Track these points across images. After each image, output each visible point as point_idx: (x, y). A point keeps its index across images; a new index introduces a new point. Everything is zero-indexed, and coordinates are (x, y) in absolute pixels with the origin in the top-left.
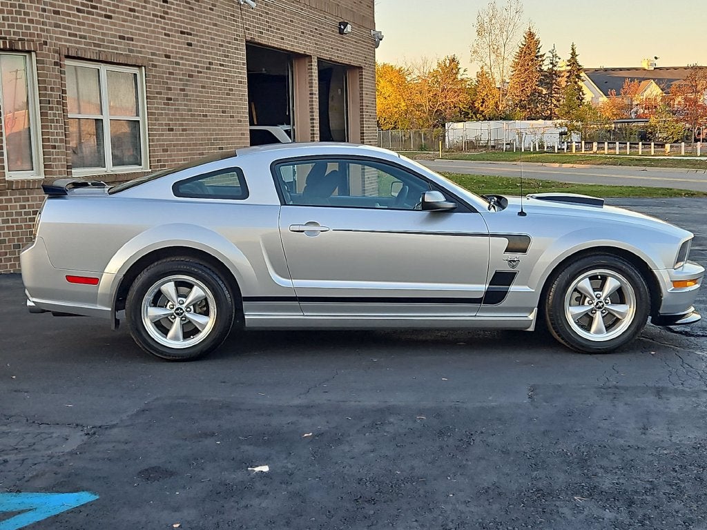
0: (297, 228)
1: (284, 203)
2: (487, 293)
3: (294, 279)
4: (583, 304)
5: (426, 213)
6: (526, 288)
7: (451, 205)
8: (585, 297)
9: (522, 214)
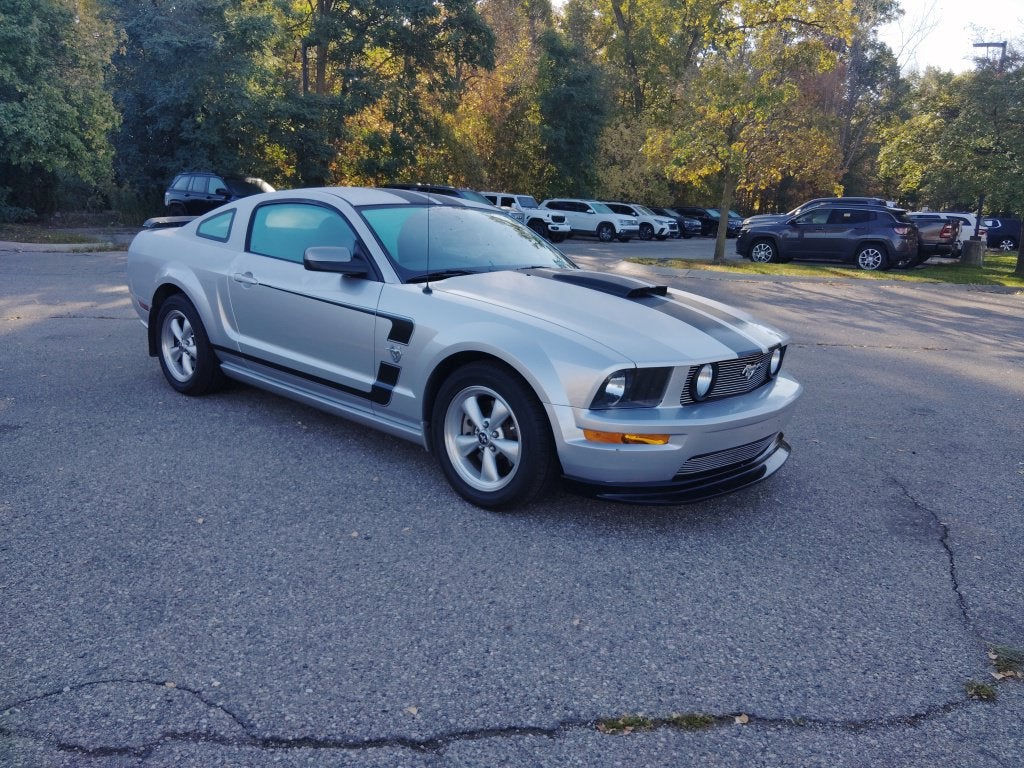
0: (238, 278)
1: (247, 249)
2: (373, 388)
9: (427, 291)
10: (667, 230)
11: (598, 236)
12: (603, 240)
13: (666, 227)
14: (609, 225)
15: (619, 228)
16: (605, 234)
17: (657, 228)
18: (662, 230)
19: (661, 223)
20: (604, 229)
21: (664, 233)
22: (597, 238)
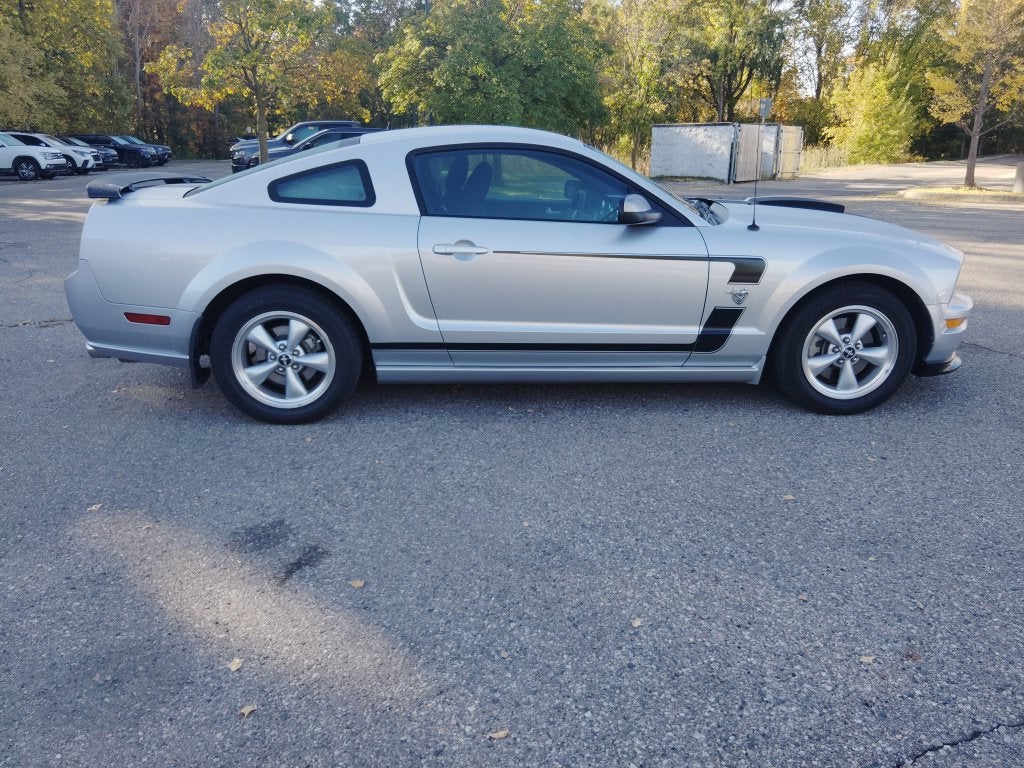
0: (442, 250)
1: (424, 212)
2: (701, 337)
3: (441, 318)
4: (826, 352)
5: (622, 228)
6: (752, 331)
7: (656, 216)
8: (828, 343)
9: (753, 227)
10: (92, 163)
11: (16, 173)
12: (24, 179)
13: (89, 157)
14: (30, 160)
15: (44, 163)
16: (26, 171)
17: (79, 161)
18: (86, 162)
19: (82, 154)
20: (24, 165)
21: (89, 166)
22: (17, 177)
